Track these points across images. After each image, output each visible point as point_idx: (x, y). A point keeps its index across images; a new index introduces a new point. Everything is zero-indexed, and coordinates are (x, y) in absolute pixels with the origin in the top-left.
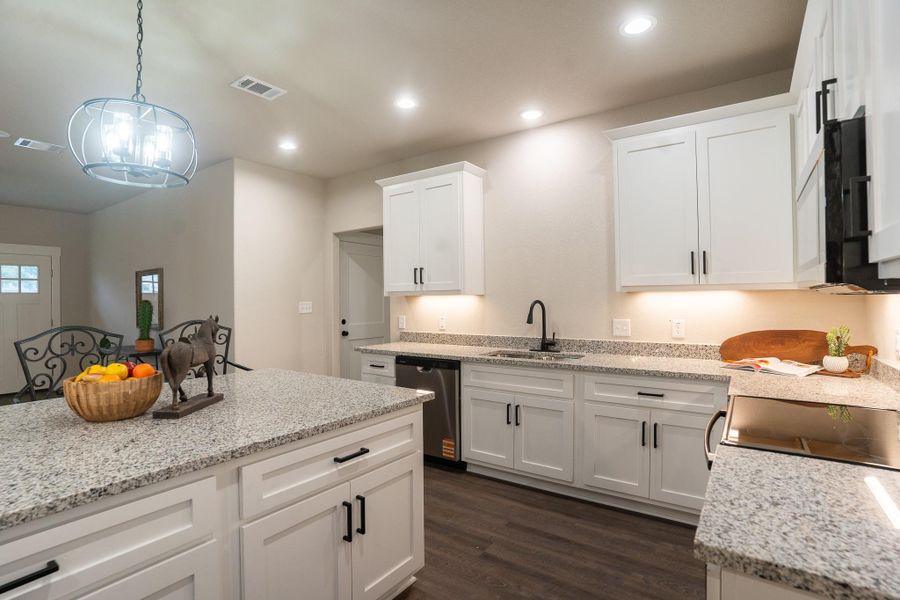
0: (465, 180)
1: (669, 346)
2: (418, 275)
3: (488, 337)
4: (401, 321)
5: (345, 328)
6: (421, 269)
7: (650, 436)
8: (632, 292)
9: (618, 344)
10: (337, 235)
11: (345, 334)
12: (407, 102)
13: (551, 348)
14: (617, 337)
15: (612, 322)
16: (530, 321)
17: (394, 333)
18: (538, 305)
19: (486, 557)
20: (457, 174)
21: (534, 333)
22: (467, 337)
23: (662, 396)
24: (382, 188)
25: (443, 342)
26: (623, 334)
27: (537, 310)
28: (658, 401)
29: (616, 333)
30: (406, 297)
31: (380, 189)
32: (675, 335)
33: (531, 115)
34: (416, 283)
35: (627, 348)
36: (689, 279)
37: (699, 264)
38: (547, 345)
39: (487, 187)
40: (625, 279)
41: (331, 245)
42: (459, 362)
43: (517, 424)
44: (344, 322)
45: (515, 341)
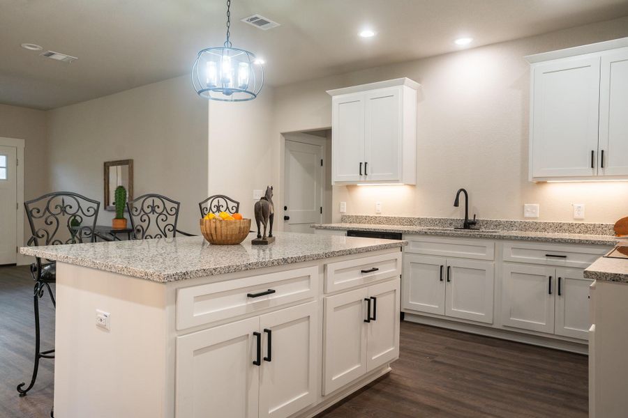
0: (404, 92)
1: (571, 225)
2: (363, 168)
3: (418, 218)
4: (342, 206)
5: (287, 213)
6: (366, 163)
7: (556, 287)
8: (541, 182)
9: (528, 223)
10: (283, 134)
11: (286, 218)
12: (367, 33)
13: (472, 226)
14: (526, 218)
15: (523, 207)
16: (456, 204)
17: (336, 216)
18: (462, 193)
19: (436, 362)
20: (399, 88)
21: (459, 215)
22: (400, 218)
23: (565, 257)
24: (331, 97)
25: (380, 223)
26: (533, 216)
27: (462, 196)
28: (561, 261)
29: (527, 215)
30: (347, 186)
31: (330, 97)
32: (576, 216)
33: (463, 41)
34: (361, 174)
35: (536, 226)
36: (590, 171)
37: (598, 160)
38: (468, 224)
39: (420, 98)
40: (535, 172)
41: (279, 143)
42: (401, 234)
43: (448, 281)
44: (285, 208)
45: (441, 222)
